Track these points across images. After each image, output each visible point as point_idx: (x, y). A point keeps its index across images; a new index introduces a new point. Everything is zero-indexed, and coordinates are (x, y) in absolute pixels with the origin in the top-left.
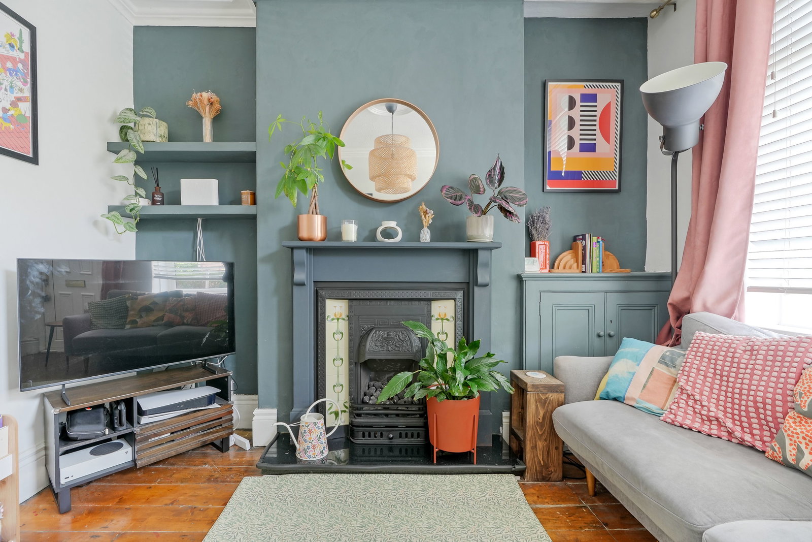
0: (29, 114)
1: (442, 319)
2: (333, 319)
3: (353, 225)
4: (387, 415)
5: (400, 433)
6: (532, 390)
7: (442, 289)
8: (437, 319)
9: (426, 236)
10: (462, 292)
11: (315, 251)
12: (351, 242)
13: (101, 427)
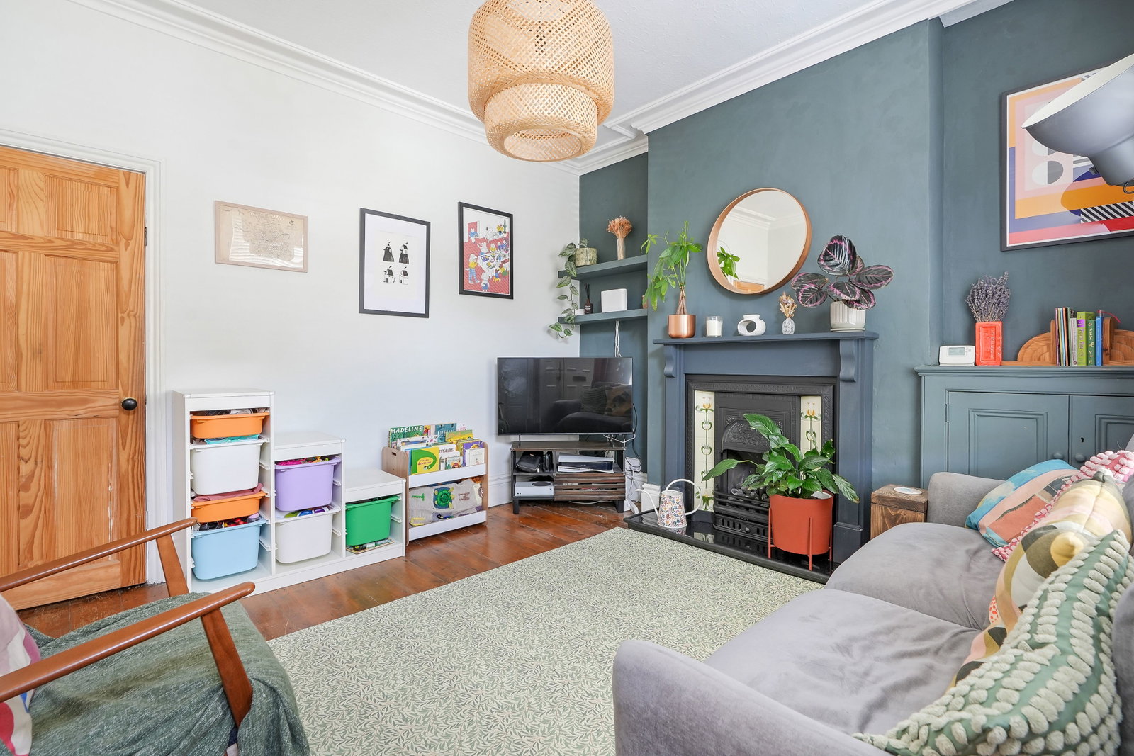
0: (509, 269)
1: (811, 417)
2: (702, 410)
3: (717, 321)
4: (747, 509)
5: (758, 530)
6: (877, 502)
7: (811, 385)
8: (806, 417)
9: (789, 327)
10: (832, 387)
11: (683, 346)
12: (714, 337)
13: (534, 466)
